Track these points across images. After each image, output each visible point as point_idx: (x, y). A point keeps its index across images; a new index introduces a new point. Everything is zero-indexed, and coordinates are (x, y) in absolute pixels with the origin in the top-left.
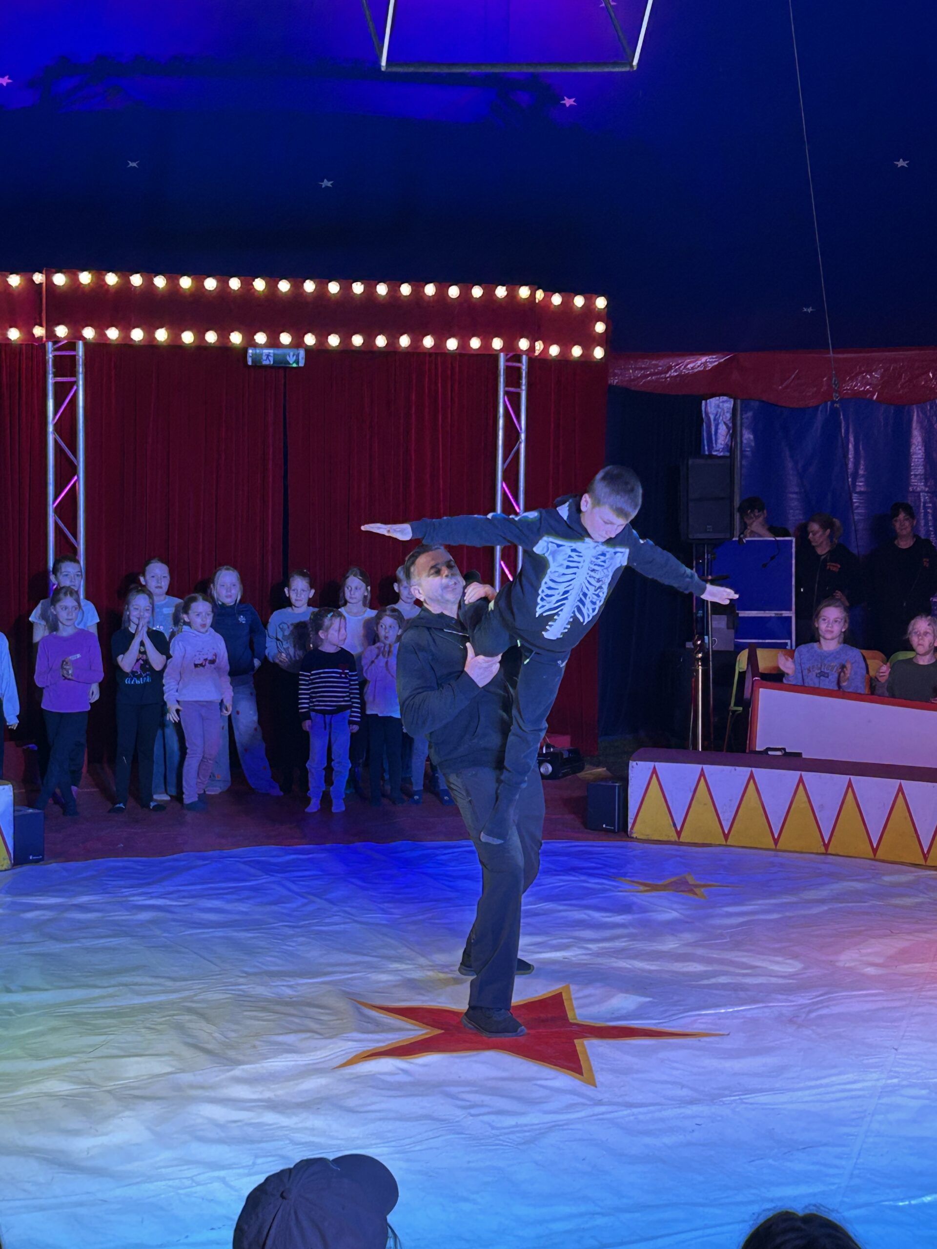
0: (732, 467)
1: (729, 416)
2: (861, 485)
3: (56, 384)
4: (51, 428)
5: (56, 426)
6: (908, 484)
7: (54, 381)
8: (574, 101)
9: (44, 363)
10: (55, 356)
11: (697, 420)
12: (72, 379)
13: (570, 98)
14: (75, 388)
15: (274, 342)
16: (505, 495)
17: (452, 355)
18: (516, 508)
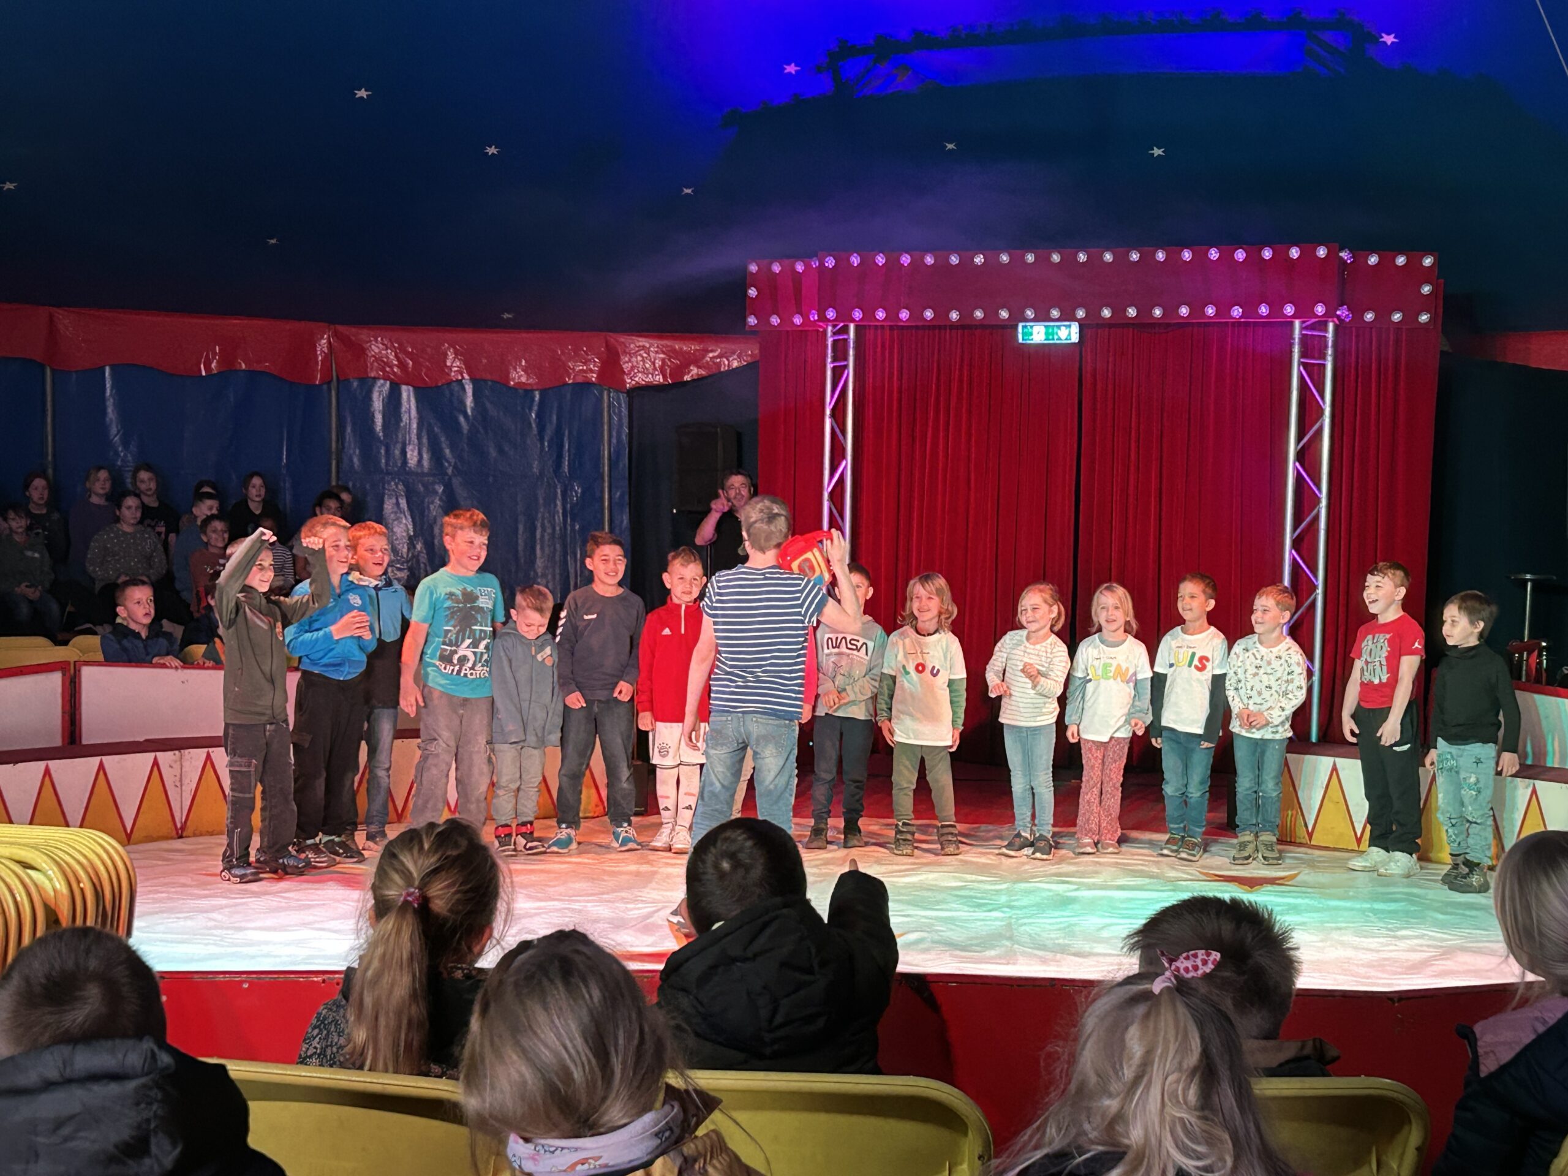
3: (834, 369)
4: (828, 412)
5: (833, 410)
7: (832, 365)
8: (1395, 38)
9: (826, 346)
10: (835, 342)
12: (845, 363)
13: (1388, 34)
14: (846, 372)
15: (1042, 317)
16: (1299, 478)
17: (1237, 324)
18: (1317, 492)
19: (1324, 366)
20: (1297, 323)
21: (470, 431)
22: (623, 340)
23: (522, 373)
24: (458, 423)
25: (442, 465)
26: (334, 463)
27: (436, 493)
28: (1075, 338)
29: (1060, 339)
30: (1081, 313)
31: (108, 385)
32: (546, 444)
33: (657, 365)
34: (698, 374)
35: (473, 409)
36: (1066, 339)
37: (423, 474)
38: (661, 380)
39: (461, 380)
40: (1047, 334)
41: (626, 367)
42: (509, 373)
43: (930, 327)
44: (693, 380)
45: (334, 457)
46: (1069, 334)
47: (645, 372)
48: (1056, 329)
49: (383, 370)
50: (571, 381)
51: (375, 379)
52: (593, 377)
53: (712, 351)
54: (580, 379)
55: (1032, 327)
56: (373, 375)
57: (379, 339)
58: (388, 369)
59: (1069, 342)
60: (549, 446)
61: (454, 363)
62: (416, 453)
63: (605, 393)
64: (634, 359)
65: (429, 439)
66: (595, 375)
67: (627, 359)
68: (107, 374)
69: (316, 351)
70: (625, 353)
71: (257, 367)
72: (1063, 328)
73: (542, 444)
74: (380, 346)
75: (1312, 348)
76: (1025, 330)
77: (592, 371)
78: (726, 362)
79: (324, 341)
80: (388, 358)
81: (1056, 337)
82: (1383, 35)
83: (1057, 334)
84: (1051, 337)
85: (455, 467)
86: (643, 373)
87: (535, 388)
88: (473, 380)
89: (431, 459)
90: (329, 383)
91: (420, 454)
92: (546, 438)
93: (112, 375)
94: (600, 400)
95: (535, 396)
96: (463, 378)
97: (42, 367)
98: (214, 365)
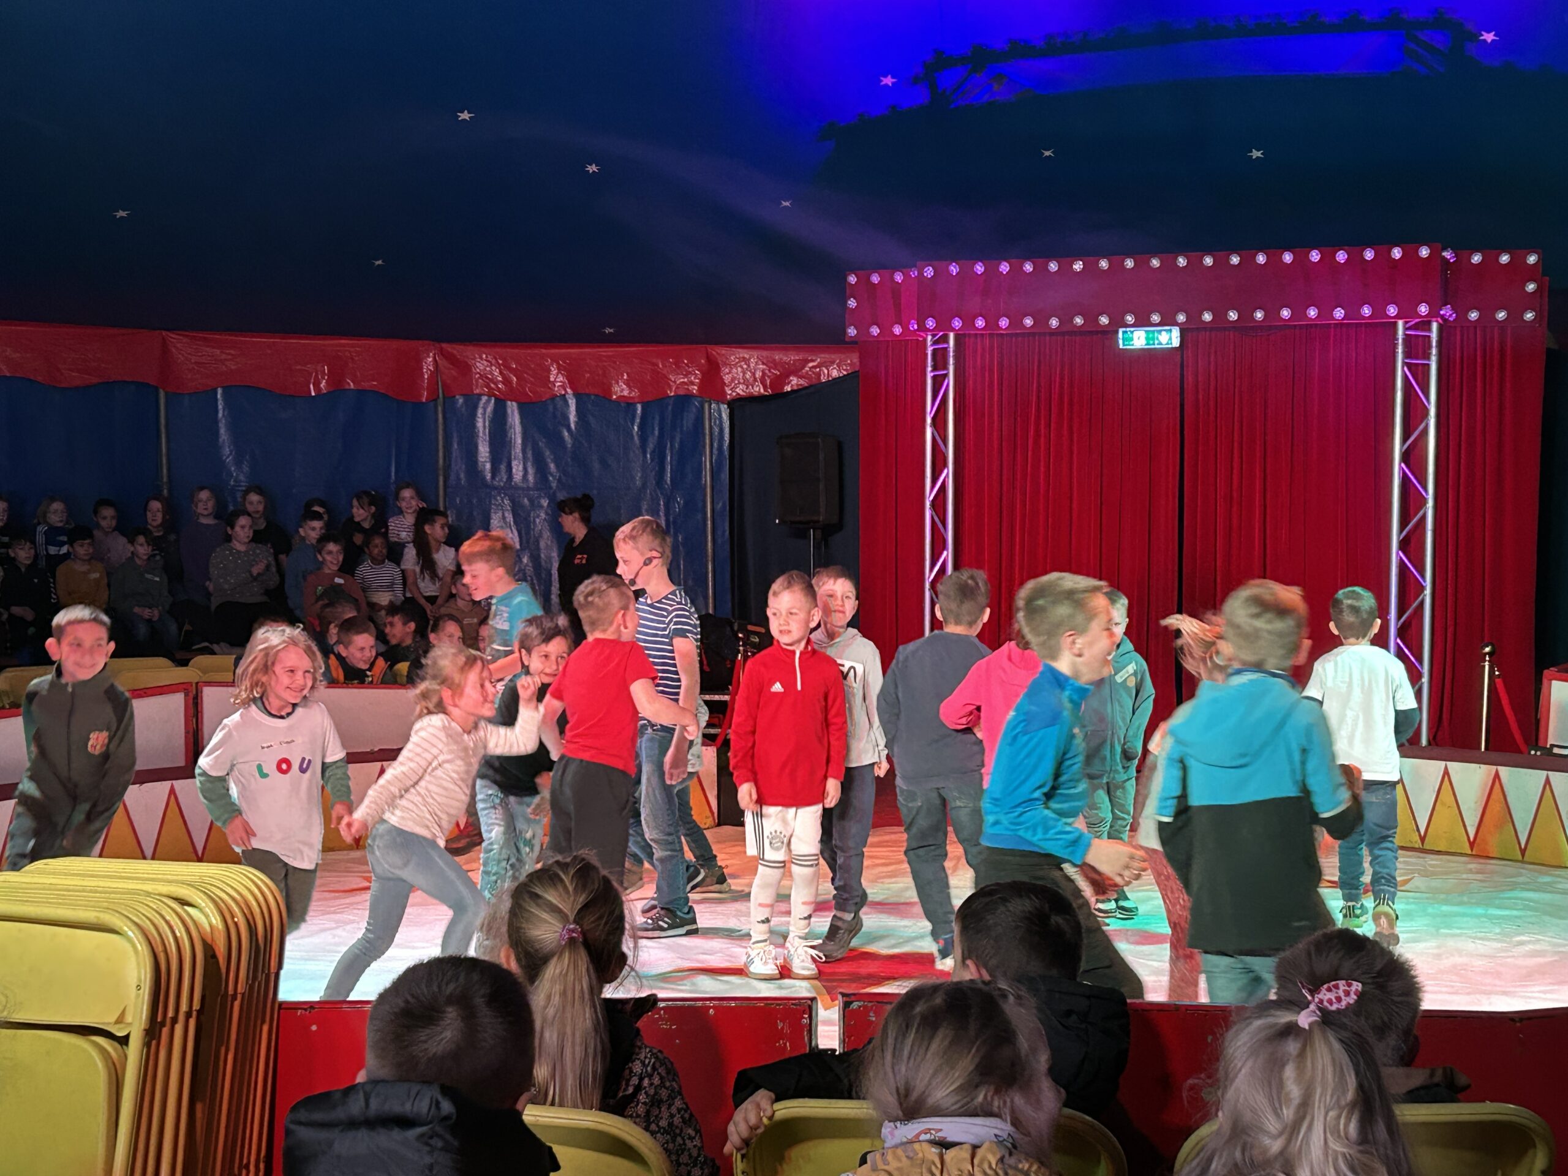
3: (934, 378)
4: (929, 420)
5: (934, 419)
7: (932, 374)
8: (1495, 35)
10: (934, 352)
12: (945, 372)
13: (1488, 32)
14: (946, 381)
15: (1142, 322)
16: (1405, 479)
17: (1340, 325)
18: (1424, 493)
19: (1428, 365)
20: (1400, 324)
21: (573, 445)
22: (723, 352)
23: (624, 386)
24: (562, 438)
25: (547, 480)
26: (441, 479)
27: (542, 507)
28: (1176, 343)
29: (1161, 344)
30: (1181, 318)
31: (220, 407)
32: (648, 456)
33: (757, 376)
34: (797, 385)
35: (577, 423)
36: (1167, 344)
37: (528, 489)
38: (762, 390)
39: (564, 395)
40: (1147, 339)
41: (727, 379)
42: (610, 385)
43: (1030, 333)
44: (793, 391)
45: (441, 472)
46: (1170, 339)
47: (746, 383)
48: (1156, 334)
49: (488, 387)
50: (672, 394)
51: (480, 395)
52: (695, 389)
53: (812, 361)
54: (681, 392)
55: (1132, 332)
56: (477, 391)
57: (484, 356)
58: (492, 385)
59: (1170, 346)
60: (652, 460)
61: (557, 378)
62: (521, 467)
63: (706, 406)
64: (734, 370)
65: (533, 454)
66: (696, 388)
67: (727, 370)
68: (219, 396)
69: (422, 368)
70: (725, 364)
71: (366, 385)
72: (1164, 333)
73: (645, 456)
74: (485, 363)
75: (1416, 348)
76: (1126, 336)
77: (692, 383)
78: (826, 371)
79: (430, 359)
80: (491, 373)
81: (1156, 342)
82: (1483, 33)
83: (1158, 339)
84: (1151, 342)
85: (559, 481)
86: (744, 383)
87: (636, 400)
88: (577, 395)
89: (536, 474)
90: (435, 400)
91: (525, 469)
92: (649, 450)
93: (224, 394)
94: (701, 410)
95: (635, 410)
96: (566, 392)
97: (156, 389)
98: (323, 384)
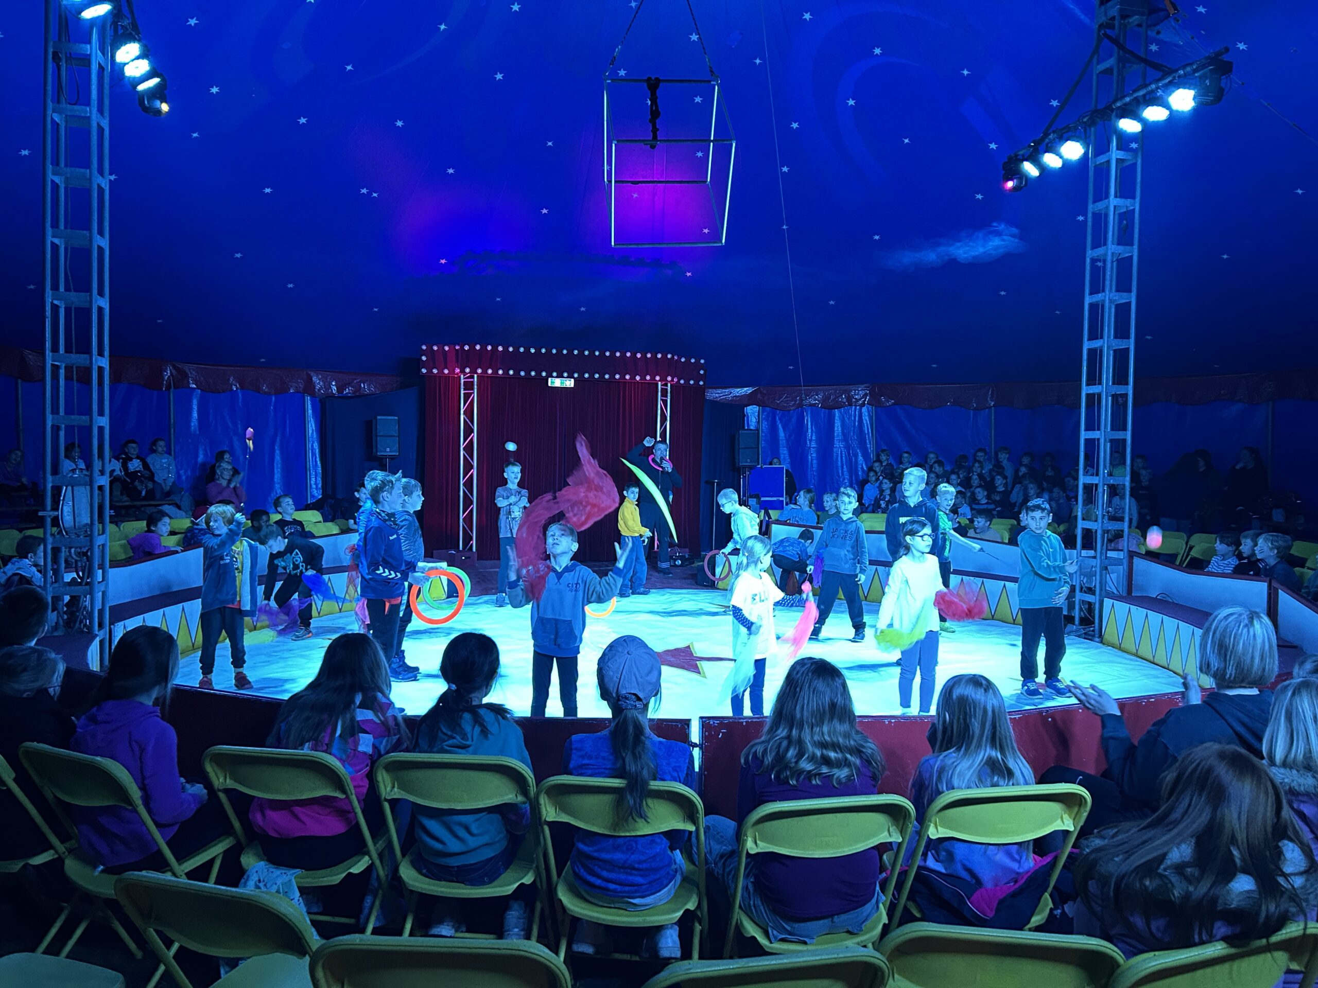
0: (758, 433)
1: (757, 414)
2: (814, 444)
4: (462, 413)
5: (465, 412)
6: (834, 444)
7: (464, 393)
9: (461, 384)
10: (465, 382)
11: (743, 415)
12: (472, 392)
14: (473, 395)
15: (560, 376)
17: (637, 383)
19: (667, 400)
20: (660, 383)
22: (314, 372)
28: (573, 385)
30: (576, 375)
36: (569, 386)
43: (512, 378)
46: (571, 383)
48: (565, 381)
55: (555, 380)
57: (194, 369)
61: (233, 382)
69: (163, 374)
72: (568, 381)
74: (195, 372)
75: (664, 393)
76: (552, 381)
79: (168, 370)
80: (199, 378)
81: (565, 384)
82: (686, 272)
84: (562, 384)
86: (324, 388)
